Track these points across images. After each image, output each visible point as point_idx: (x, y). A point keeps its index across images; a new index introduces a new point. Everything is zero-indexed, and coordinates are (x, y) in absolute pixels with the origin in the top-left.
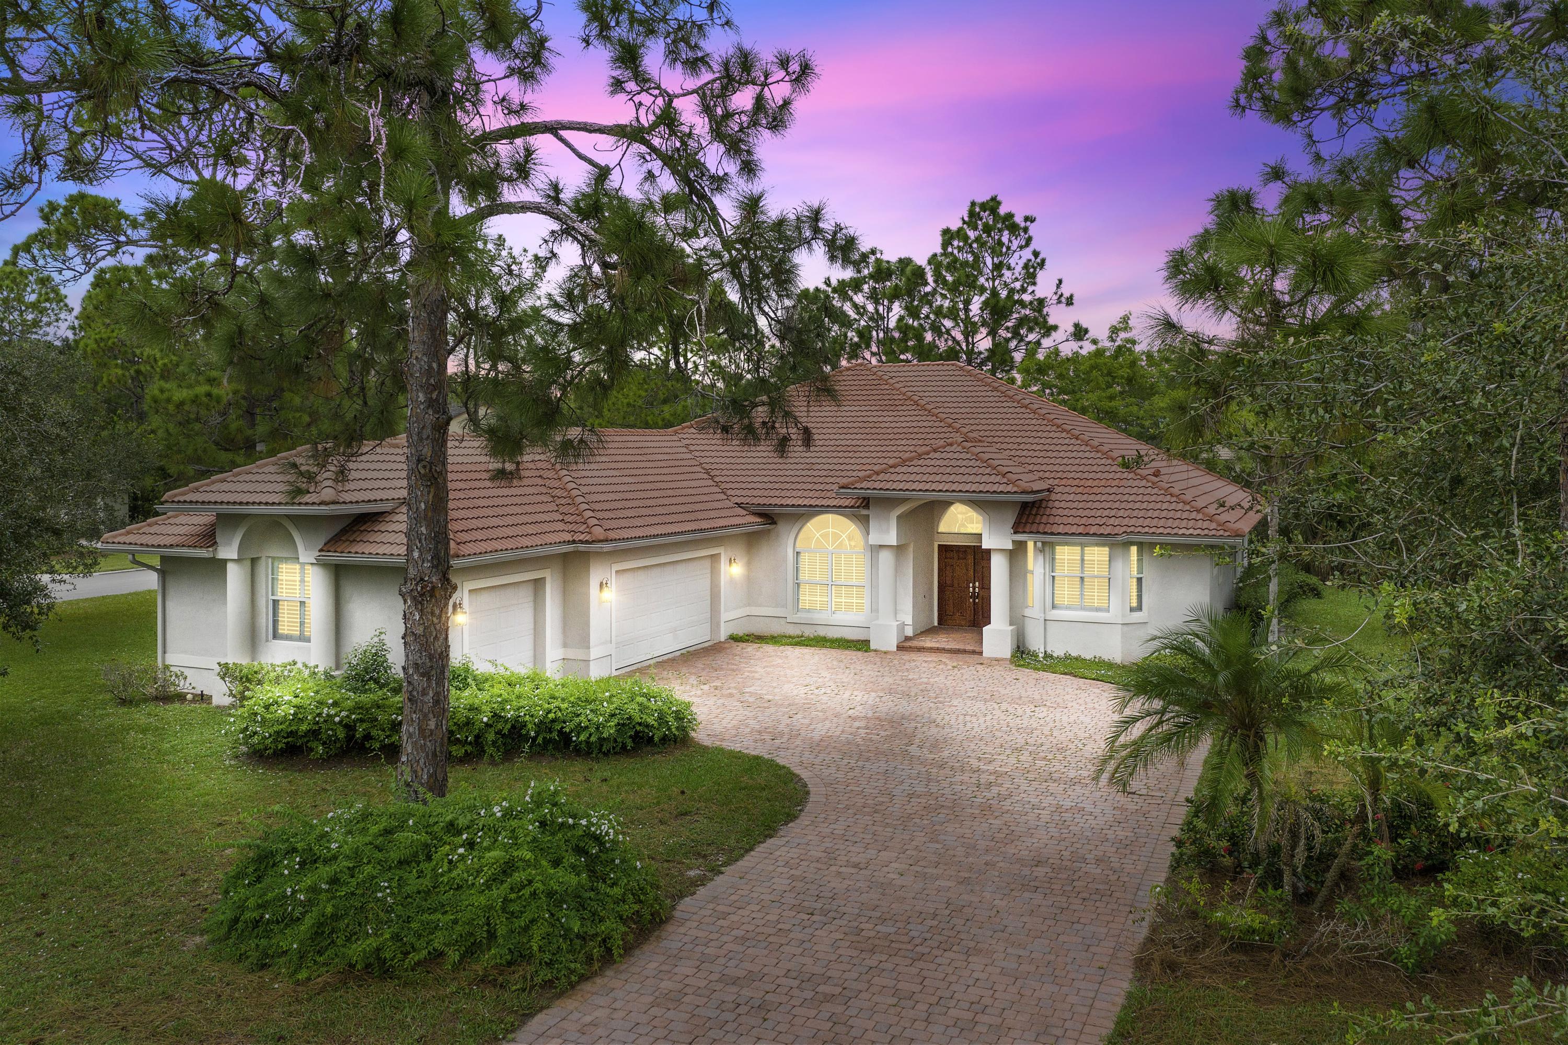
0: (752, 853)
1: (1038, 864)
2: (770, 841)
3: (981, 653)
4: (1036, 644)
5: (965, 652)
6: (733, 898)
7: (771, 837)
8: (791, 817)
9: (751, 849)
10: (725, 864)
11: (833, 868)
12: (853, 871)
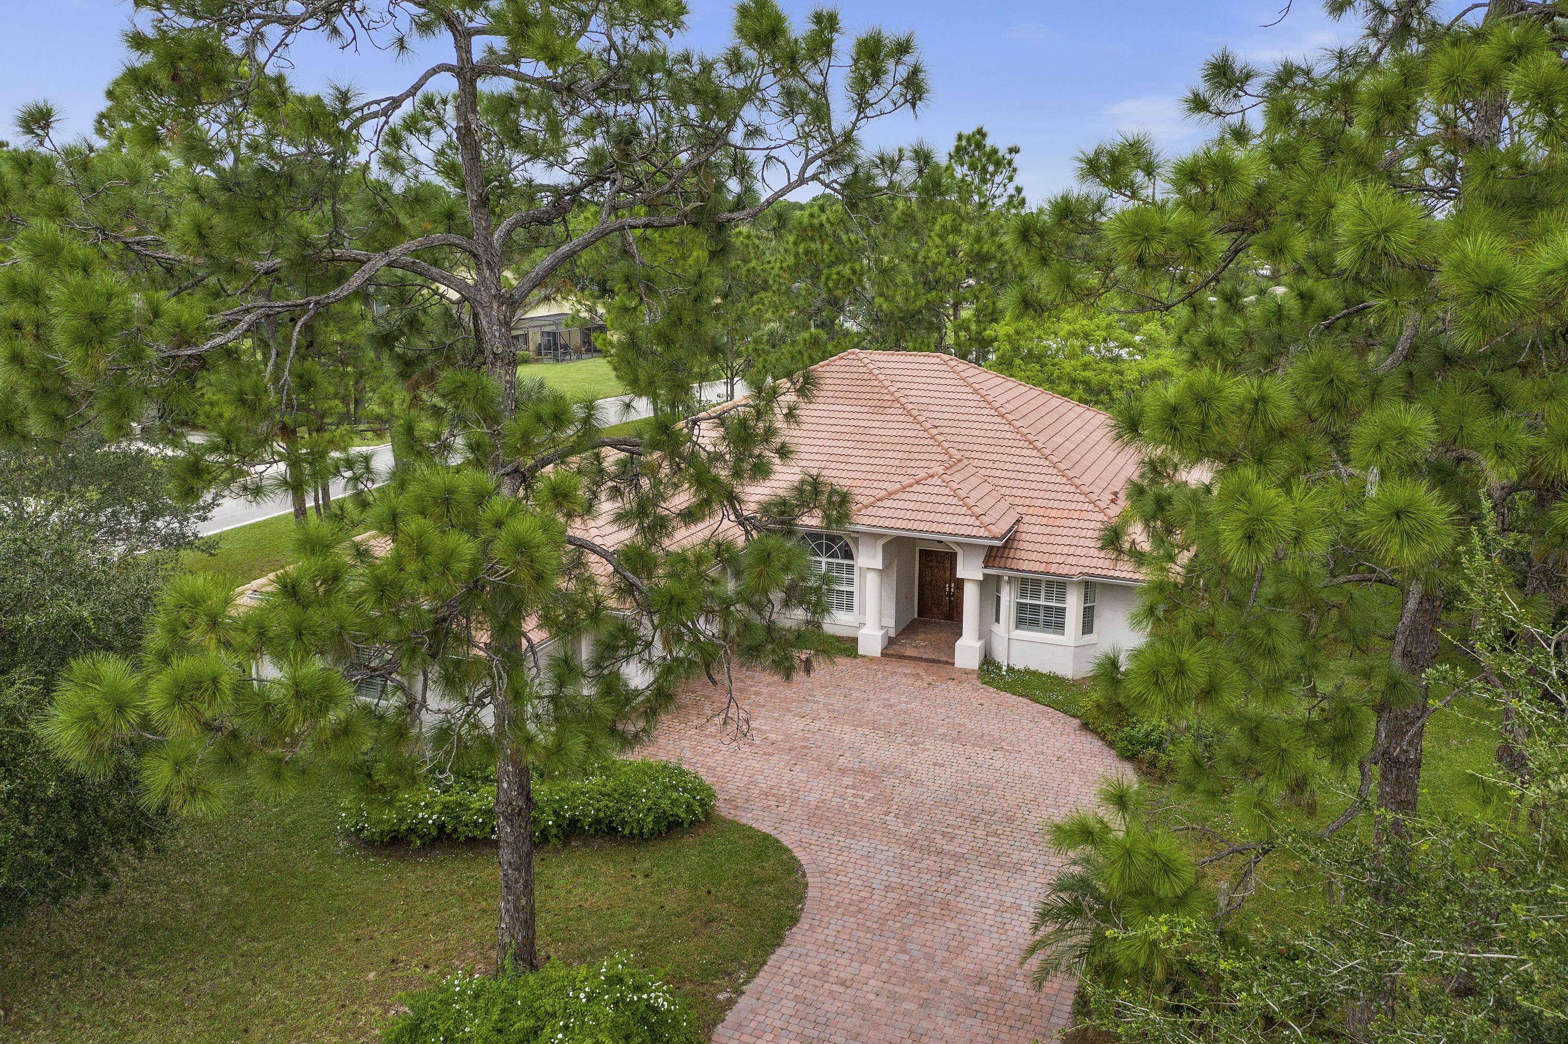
0: (766, 967)
1: (981, 981)
2: (779, 951)
3: (953, 664)
4: (1000, 656)
5: (939, 662)
6: (753, 1024)
7: (779, 946)
8: (794, 921)
9: (765, 963)
10: (747, 982)
11: (827, 986)
12: (842, 989)
